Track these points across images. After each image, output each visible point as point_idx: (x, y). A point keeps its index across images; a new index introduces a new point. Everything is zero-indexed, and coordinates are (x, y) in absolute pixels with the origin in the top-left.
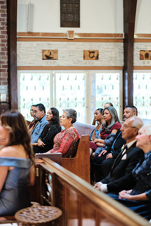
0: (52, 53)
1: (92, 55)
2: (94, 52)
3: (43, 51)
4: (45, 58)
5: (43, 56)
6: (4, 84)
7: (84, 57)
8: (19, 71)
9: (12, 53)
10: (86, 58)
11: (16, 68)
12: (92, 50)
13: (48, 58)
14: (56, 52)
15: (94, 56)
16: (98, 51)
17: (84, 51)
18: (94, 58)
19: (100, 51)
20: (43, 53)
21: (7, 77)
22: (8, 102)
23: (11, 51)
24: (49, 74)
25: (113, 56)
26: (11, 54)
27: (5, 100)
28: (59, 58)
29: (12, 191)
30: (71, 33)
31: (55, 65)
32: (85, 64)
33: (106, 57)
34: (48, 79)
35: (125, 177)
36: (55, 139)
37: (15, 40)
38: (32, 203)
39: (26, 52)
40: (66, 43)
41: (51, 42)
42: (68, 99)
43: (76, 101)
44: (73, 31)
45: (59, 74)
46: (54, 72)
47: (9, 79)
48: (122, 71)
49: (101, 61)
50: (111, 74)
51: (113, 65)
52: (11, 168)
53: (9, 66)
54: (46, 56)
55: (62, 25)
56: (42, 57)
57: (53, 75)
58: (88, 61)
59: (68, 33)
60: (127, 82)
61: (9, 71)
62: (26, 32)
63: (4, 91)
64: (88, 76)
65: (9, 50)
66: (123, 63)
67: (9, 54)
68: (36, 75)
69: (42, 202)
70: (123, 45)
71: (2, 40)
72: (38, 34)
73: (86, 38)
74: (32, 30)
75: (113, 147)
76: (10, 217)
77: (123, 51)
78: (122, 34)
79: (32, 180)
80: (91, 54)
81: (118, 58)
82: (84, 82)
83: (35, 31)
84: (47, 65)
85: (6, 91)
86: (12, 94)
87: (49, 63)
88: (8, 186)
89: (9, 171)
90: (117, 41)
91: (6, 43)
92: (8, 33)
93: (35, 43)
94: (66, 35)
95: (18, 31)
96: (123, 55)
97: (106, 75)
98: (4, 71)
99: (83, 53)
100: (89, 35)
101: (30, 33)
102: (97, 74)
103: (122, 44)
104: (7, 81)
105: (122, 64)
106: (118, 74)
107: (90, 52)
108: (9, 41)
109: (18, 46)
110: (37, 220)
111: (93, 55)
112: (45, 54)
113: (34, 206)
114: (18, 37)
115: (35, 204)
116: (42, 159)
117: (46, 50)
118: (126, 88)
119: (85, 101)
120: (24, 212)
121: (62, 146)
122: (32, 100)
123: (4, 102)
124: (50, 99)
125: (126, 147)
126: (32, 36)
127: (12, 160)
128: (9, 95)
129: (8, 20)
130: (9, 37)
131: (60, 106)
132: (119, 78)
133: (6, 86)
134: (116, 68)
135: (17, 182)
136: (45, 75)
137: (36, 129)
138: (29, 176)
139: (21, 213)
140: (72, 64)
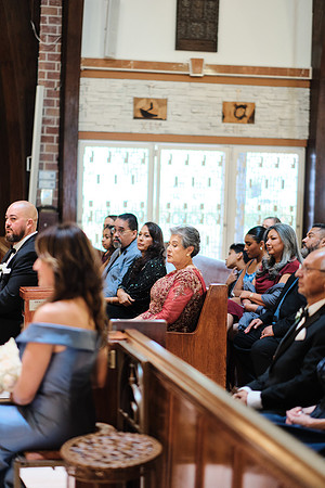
0: (155, 106)
1: (240, 112)
2: (244, 107)
3: (137, 100)
4: (140, 115)
5: (135, 110)
6: (50, 167)
7: (224, 117)
8: (82, 142)
9: (70, 101)
10: (227, 118)
11: (77, 135)
12: (241, 101)
13: (146, 115)
14: (163, 103)
15: (244, 116)
16: (253, 104)
17: (224, 104)
18: (245, 119)
19: (257, 104)
20: (135, 105)
21: (56, 154)
22: (56, 206)
23: (67, 99)
24: (147, 151)
25: (287, 116)
26: (67, 104)
27: (50, 203)
28: (169, 117)
29: (58, 397)
30: (198, 63)
31: (161, 131)
32: (225, 131)
33: (271, 119)
34: (143, 161)
35: (299, 379)
36: (154, 290)
37: (78, 74)
38: (98, 424)
39: (100, 101)
40: (185, 84)
41: (154, 83)
42: (186, 206)
43: (203, 211)
44: (202, 60)
45: (168, 152)
46: (157, 146)
47: (60, 159)
48: (304, 149)
49: (260, 127)
50: (281, 156)
51: (285, 135)
52: (60, 349)
53: (61, 130)
54: (142, 111)
55: (179, 47)
56: (132, 113)
57: (155, 154)
58: (232, 124)
59: (190, 63)
60: (313, 173)
61: (61, 141)
62: (102, 57)
63: (48, 184)
64: (231, 157)
65: (62, 95)
66: (307, 134)
67: (62, 105)
68: (119, 151)
69: (121, 425)
70: (308, 94)
71: (49, 73)
72: (126, 63)
73: (230, 75)
74: (113, 53)
75: (277, 314)
76: (51, 454)
77: (307, 106)
78: (307, 70)
79: (102, 375)
80: (239, 110)
81: (297, 122)
82: (220, 171)
83: (120, 56)
84: (144, 132)
85: (54, 183)
86: (65, 191)
87: (147, 126)
88: (49, 387)
89: (54, 355)
90: (297, 84)
91: (57, 81)
92: (63, 58)
93: (119, 83)
94: (187, 68)
95: (84, 54)
96: (307, 114)
97: (270, 156)
98: (51, 140)
99: (221, 107)
100: (237, 69)
101: (109, 61)
102: (249, 154)
103: (307, 91)
104: (55, 162)
105: (305, 135)
106: (296, 156)
107: (237, 107)
108: (63, 76)
109: (82, 88)
110: (108, 463)
111: (242, 113)
112: (140, 106)
113: (103, 432)
114: (82, 67)
115: (105, 427)
116: (123, 332)
117: (142, 99)
118: (312, 187)
119: (222, 212)
120: (82, 444)
121: (168, 305)
122: (108, 204)
123: (47, 207)
124: (145, 204)
125: (305, 314)
126: (114, 68)
127: (61, 332)
128: (60, 193)
129: (64, 30)
130: (63, 68)
131: (168, 221)
132: (296, 165)
133: (54, 173)
134: (290, 143)
135: (69, 379)
136: (139, 152)
137: (114, 268)
138: (94, 369)
139: (75, 446)
140: (197, 132)
